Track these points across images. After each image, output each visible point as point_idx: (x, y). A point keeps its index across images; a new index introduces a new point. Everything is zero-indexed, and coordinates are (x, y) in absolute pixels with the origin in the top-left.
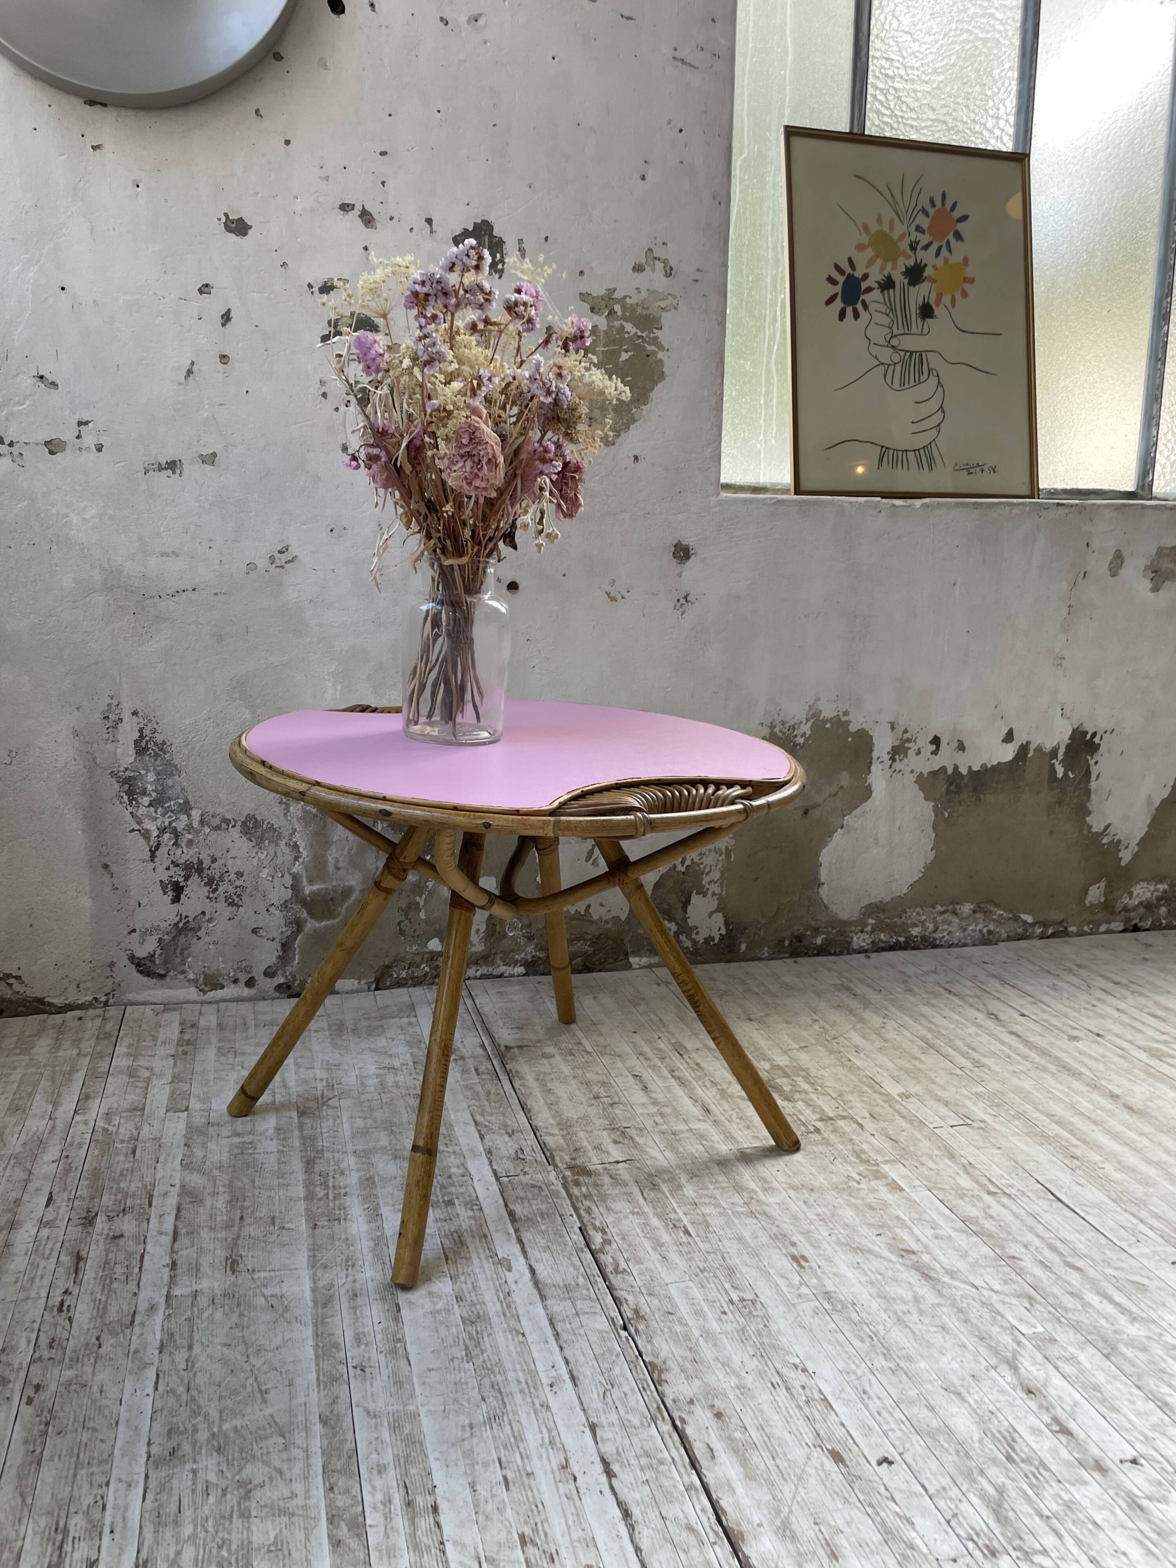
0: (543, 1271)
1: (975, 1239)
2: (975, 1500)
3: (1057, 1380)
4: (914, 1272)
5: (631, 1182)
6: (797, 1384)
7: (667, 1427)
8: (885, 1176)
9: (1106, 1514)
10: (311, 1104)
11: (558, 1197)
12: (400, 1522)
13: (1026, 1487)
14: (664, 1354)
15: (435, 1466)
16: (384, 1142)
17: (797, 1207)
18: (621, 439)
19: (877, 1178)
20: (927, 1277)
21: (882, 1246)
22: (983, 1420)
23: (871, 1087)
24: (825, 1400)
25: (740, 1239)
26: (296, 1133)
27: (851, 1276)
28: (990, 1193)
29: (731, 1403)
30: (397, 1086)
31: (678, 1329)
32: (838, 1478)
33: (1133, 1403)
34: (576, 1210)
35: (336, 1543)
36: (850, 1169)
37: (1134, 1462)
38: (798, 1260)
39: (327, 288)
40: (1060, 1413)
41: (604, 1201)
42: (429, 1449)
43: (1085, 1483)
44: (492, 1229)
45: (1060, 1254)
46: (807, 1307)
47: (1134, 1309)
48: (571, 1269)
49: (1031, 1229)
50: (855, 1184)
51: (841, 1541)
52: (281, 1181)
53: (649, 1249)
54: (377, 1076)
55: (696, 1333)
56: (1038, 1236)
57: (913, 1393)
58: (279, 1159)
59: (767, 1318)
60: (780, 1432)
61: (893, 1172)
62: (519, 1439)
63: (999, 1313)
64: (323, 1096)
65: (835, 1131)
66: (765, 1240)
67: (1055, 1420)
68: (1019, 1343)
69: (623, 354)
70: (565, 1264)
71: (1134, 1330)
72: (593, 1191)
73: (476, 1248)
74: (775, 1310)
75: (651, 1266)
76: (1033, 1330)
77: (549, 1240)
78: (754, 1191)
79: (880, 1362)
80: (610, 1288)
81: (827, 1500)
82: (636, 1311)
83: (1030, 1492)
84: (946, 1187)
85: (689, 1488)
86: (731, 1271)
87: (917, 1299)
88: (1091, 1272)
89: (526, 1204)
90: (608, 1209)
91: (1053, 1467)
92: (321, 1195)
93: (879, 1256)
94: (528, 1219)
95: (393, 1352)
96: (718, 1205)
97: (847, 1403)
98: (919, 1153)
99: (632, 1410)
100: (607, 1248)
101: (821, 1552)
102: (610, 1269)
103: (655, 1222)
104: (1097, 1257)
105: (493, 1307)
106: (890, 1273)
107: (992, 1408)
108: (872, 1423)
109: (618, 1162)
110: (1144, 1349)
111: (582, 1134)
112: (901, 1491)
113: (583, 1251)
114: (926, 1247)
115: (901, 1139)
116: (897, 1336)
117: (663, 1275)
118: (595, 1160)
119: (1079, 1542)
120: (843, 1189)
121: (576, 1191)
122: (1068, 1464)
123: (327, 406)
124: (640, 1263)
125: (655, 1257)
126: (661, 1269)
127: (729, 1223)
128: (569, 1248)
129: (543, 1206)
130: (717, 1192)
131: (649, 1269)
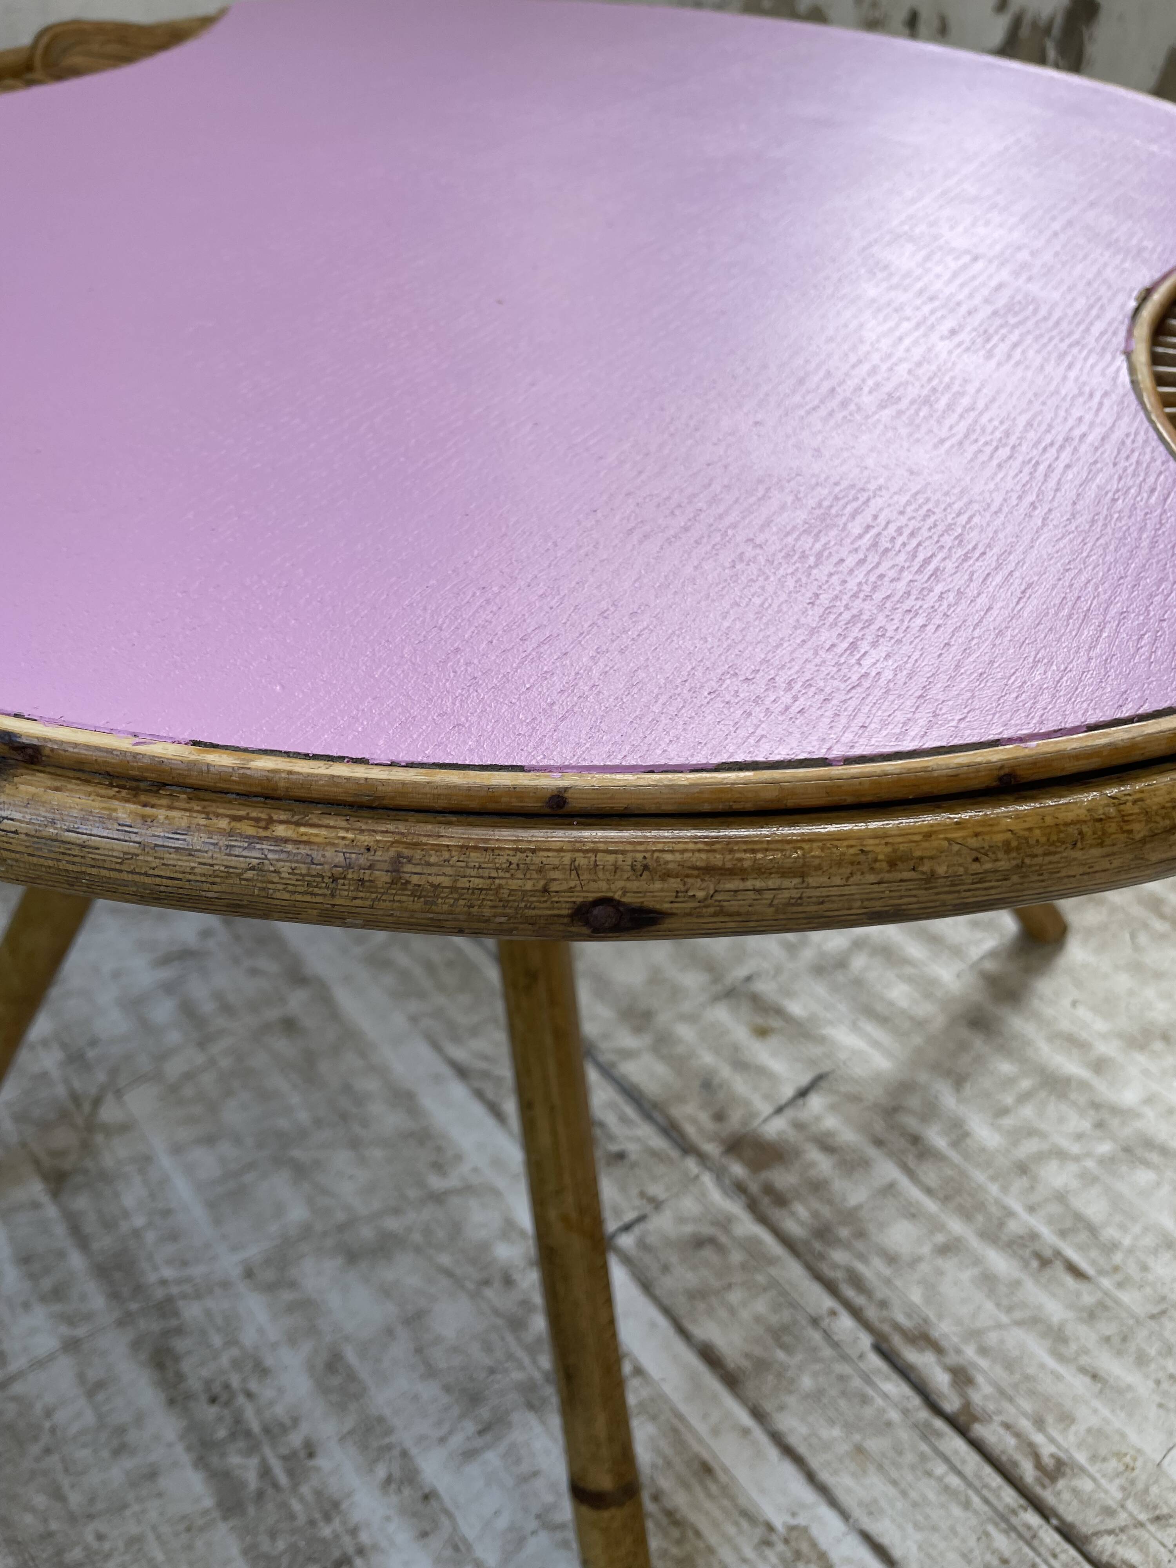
5: (872, 1152)
10: (63, 1138)
11: (772, 1261)
16: (297, 1213)
26: (76, 1261)
30: (227, 1009)
34: (831, 1287)
41: (861, 1234)
44: (702, 1428)
48: (957, 1511)
52: (128, 1463)
53: (1051, 1363)
54: (169, 988)
58: (81, 1377)
64: (75, 1098)
70: (931, 1496)
72: (826, 1212)
73: (715, 1524)
75: (1094, 1421)
77: (849, 1427)
78: (1084, 1083)
80: (1067, 1533)
89: (723, 1313)
90: (892, 1259)
92: (252, 1479)
94: (762, 1365)
96: (1060, 1154)
100: (976, 1398)
102: (1028, 1472)
103: (998, 1262)
109: (803, 1094)
111: (686, 1032)
113: (939, 1435)
117: (1133, 1437)
118: (765, 1108)
121: (792, 1227)
124: (1067, 1419)
125: (1080, 1384)
126: (1118, 1421)
127: (1116, 1202)
128: (904, 1435)
129: (761, 1306)
130: (1028, 1111)
131: (1097, 1433)
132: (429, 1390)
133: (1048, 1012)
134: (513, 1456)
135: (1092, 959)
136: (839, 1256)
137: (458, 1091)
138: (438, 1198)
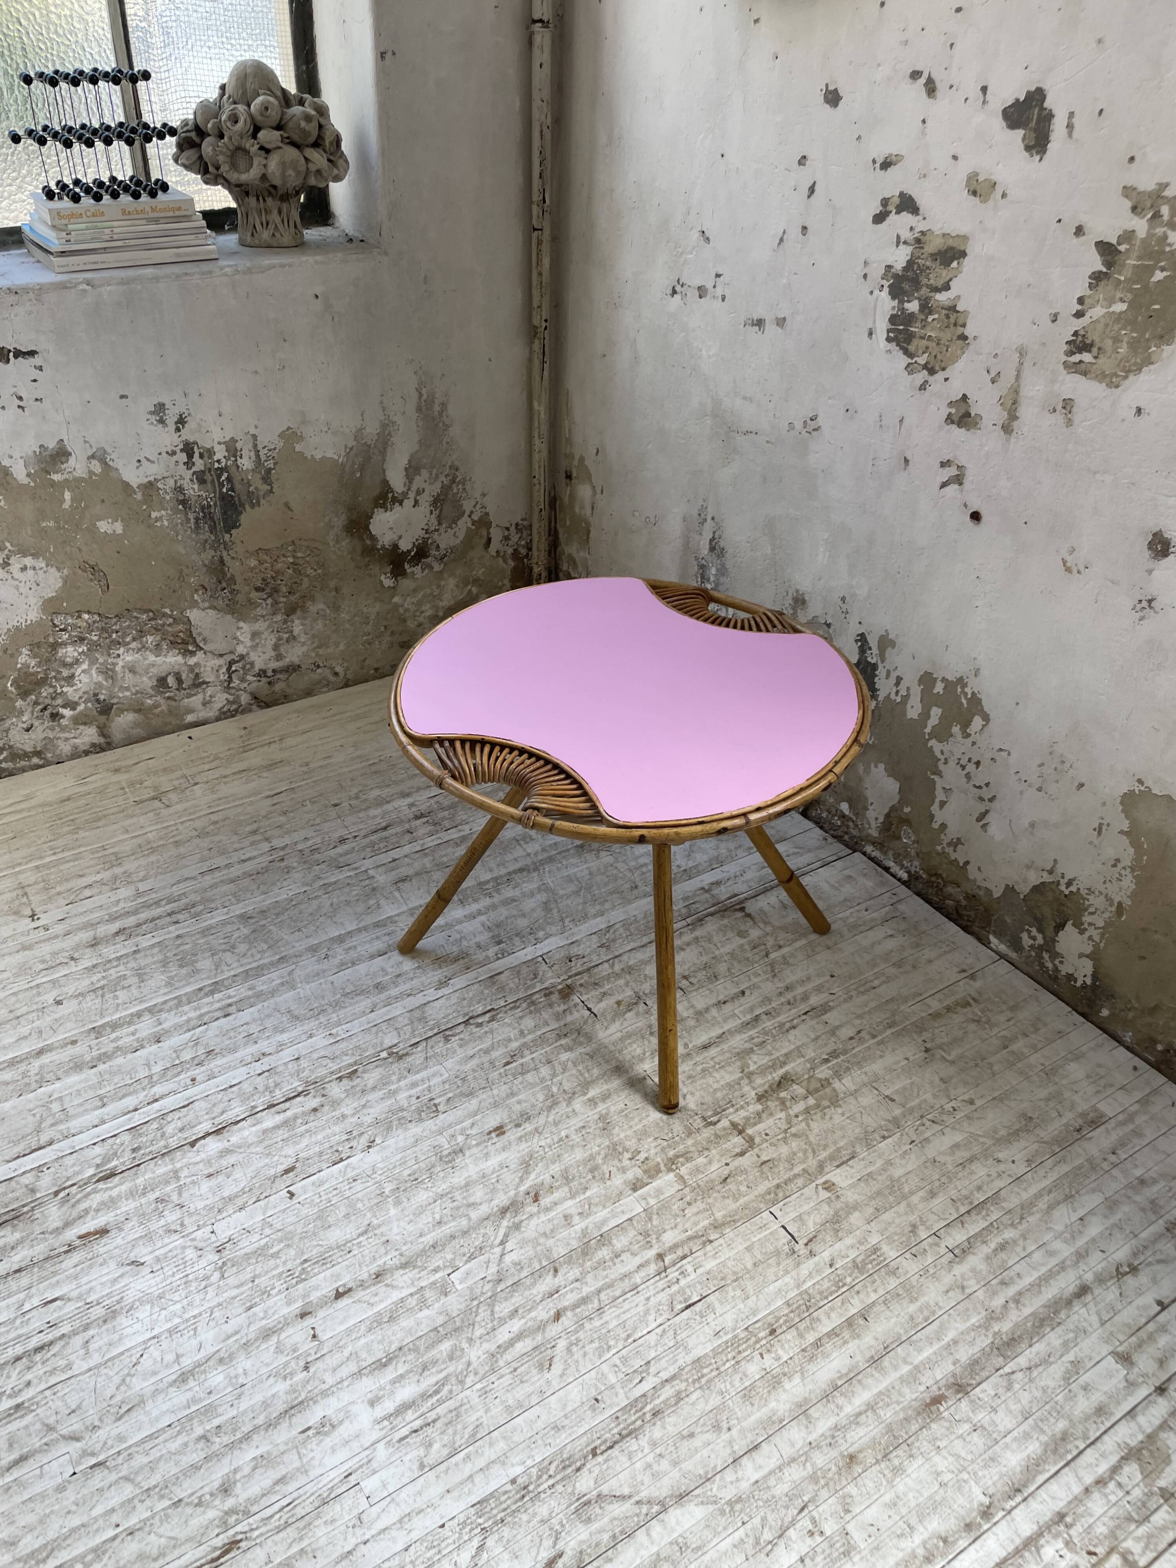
0: (436, 1004)
1: (575, 1244)
2: (263, 1242)
3: (396, 1295)
4: (506, 1202)
5: (564, 1022)
6: (354, 1143)
7: (300, 1089)
8: (652, 1177)
9: (262, 1315)
11: (526, 990)
12: (218, 1005)
13: (280, 1270)
14: (366, 1076)
15: (259, 1006)
16: (562, 892)
17: (576, 1123)
18: (1127, 382)
19: (645, 1172)
20: (504, 1211)
21: (539, 1180)
22: (344, 1247)
23: (832, 1158)
24: (342, 1160)
25: (513, 1094)
27: (489, 1163)
28: (660, 1257)
29: (327, 1114)
31: (394, 1078)
32: (272, 1172)
33: (381, 1342)
34: (514, 1002)
35: (200, 989)
36: (653, 1151)
37: (314, 1336)
38: (500, 1130)
39: (886, 165)
40: (360, 1294)
41: (531, 1013)
42: (272, 1001)
43: (288, 1304)
44: (478, 970)
45: (575, 1306)
46: (442, 1140)
47: (508, 1356)
49: (610, 1286)
50: (627, 1155)
51: (221, 1178)
53: (478, 1048)
55: (393, 1087)
56: (599, 1291)
57: (360, 1205)
59: (421, 1120)
60: (305, 1141)
61: (666, 1182)
62: (283, 1031)
63: (471, 1258)
65: (717, 1136)
66: (517, 1108)
67: (350, 1290)
68: (436, 1270)
69: (1158, 272)
71: (476, 1354)
72: (541, 1006)
73: (454, 968)
74: (430, 1125)
75: (458, 1053)
76: (457, 1283)
77: (473, 998)
78: (585, 1094)
79: (388, 1188)
81: (252, 1168)
82: (407, 1054)
83: (275, 1272)
84: (655, 1223)
85: (254, 1107)
86: (471, 1094)
87: (472, 1205)
88: (554, 1330)
89: (512, 978)
90: (521, 1018)
91: (300, 1286)
93: (522, 1180)
94: (494, 983)
95: (342, 964)
96: (554, 1075)
97: (344, 1172)
98: (710, 1201)
99: (312, 1071)
100: (472, 1027)
101: (211, 1170)
103: (515, 1045)
104: (581, 1335)
105: (394, 992)
106: (499, 1186)
107: (354, 1252)
108: (326, 1186)
109: (589, 1009)
110: (451, 1358)
111: (621, 982)
112: (266, 1205)
114: (547, 1210)
115: (731, 1186)
116: (422, 1196)
118: (586, 997)
119: (234, 1298)
120: (615, 1149)
121: (538, 996)
122: (304, 1296)
123: (866, 287)
124: (461, 1046)
125: (471, 1053)
126: (457, 1058)
127: (533, 1085)
128: (466, 1010)
129: (512, 985)
130: (574, 1072)
131: (455, 1052)
132: (502, 918)
133: (623, 1094)
134: (480, 933)
135: (651, 1119)
136: (524, 1005)
137: (603, 926)
138: (562, 920)
